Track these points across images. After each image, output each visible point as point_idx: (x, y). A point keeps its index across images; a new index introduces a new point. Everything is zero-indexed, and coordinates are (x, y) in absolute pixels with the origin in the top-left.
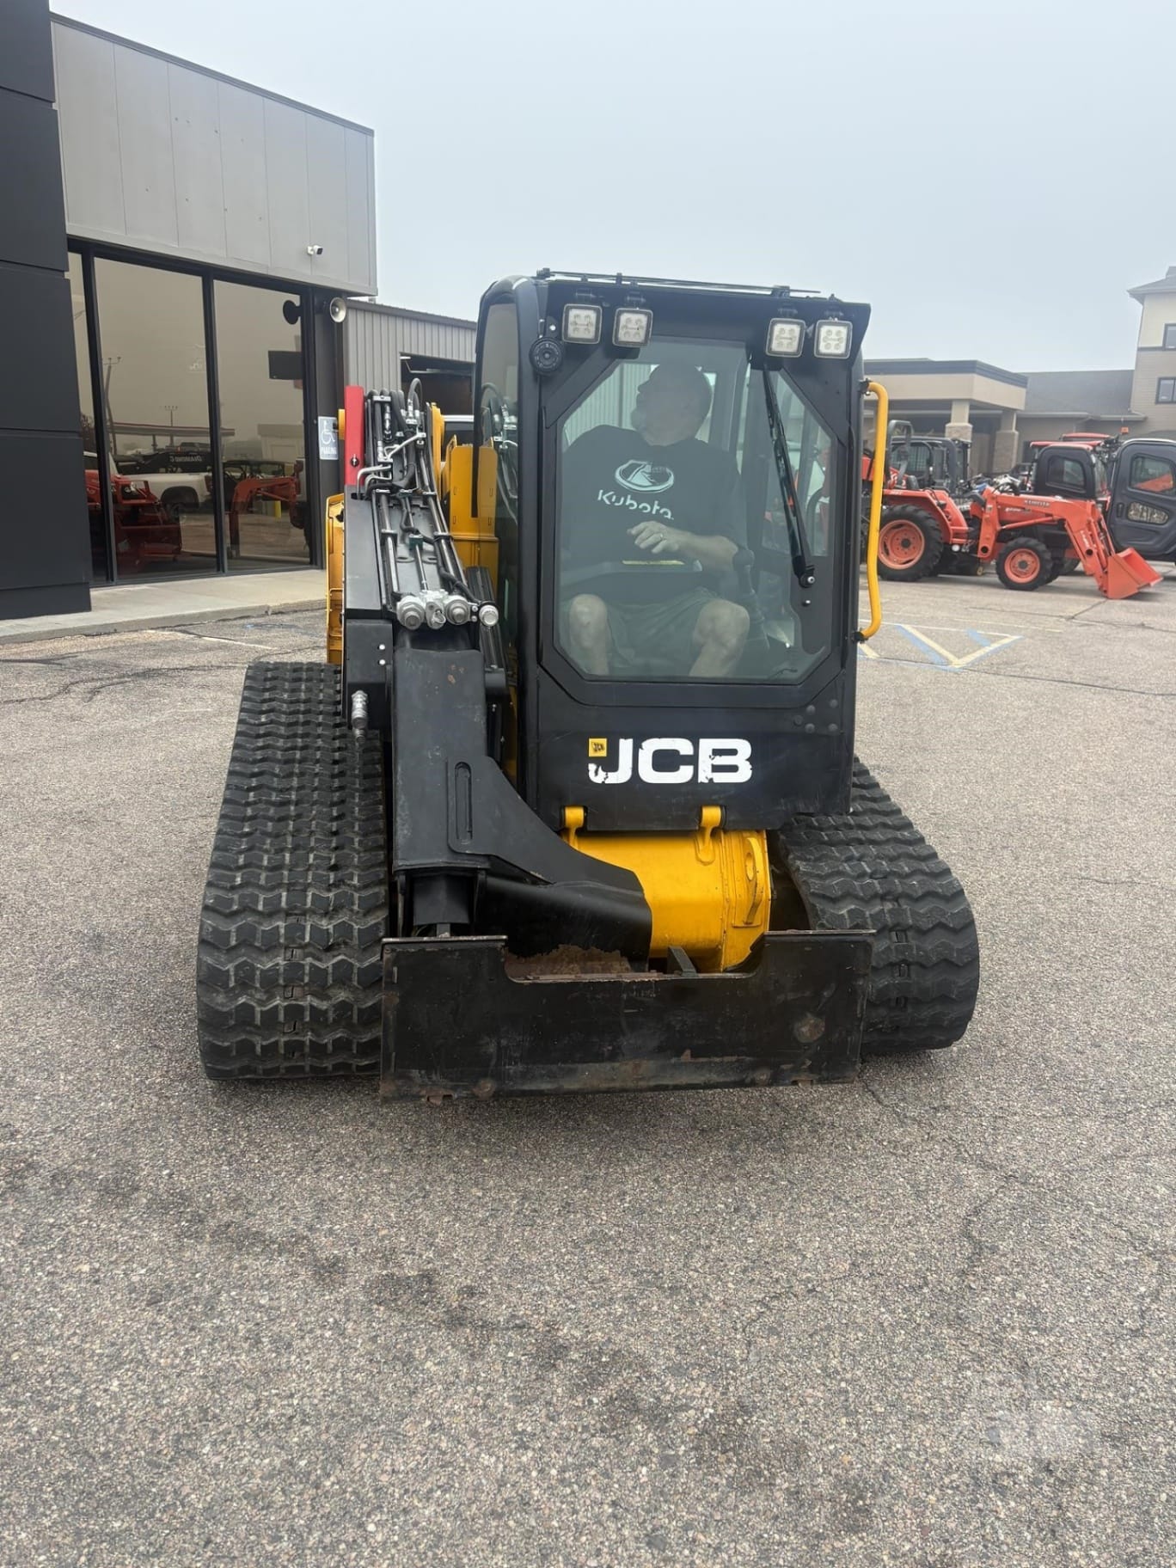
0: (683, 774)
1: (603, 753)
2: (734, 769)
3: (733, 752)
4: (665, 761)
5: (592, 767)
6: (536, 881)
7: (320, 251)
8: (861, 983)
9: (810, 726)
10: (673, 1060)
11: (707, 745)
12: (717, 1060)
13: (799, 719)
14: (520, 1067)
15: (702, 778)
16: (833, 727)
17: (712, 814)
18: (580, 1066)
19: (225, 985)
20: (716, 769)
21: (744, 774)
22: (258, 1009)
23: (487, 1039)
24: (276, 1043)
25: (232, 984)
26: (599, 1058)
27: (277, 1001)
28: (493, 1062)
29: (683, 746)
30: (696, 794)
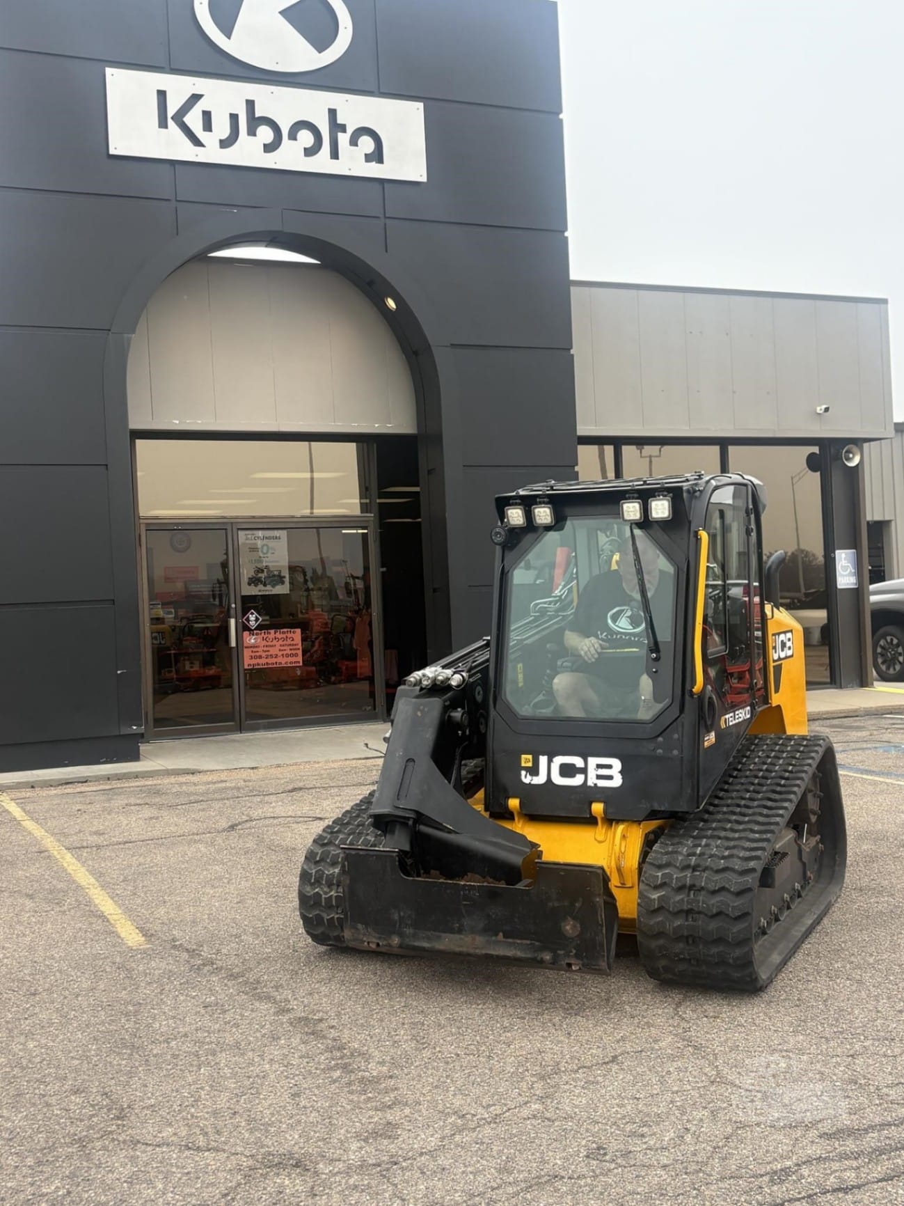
0: (578, 780)
1: (530, 764)
2: (610, 778)
3: (610, 767)
4: (567, 770)
5: (523, 773)
6: (450, 831)
7: (827, 410)
8: (598, 899)
9: (660, 751)
10: (494, 938)
11: (593, 761)
12: (519, 941)
13: (651, 746)
14: (412, 931)
15: (590, 783)
16: (675, 752)
17: (598, 808)
18: (443, 935)
19: (309, 881)
20: (599, 777)
21: (617, 782)
22: (323, 896)
23: (393, 911)
24: (333, 918)
25: (313, 881)
26: (452, 931)
27: (332, 893)
28: (398, 926)
29: (578, 762)
30: (587, 794)
